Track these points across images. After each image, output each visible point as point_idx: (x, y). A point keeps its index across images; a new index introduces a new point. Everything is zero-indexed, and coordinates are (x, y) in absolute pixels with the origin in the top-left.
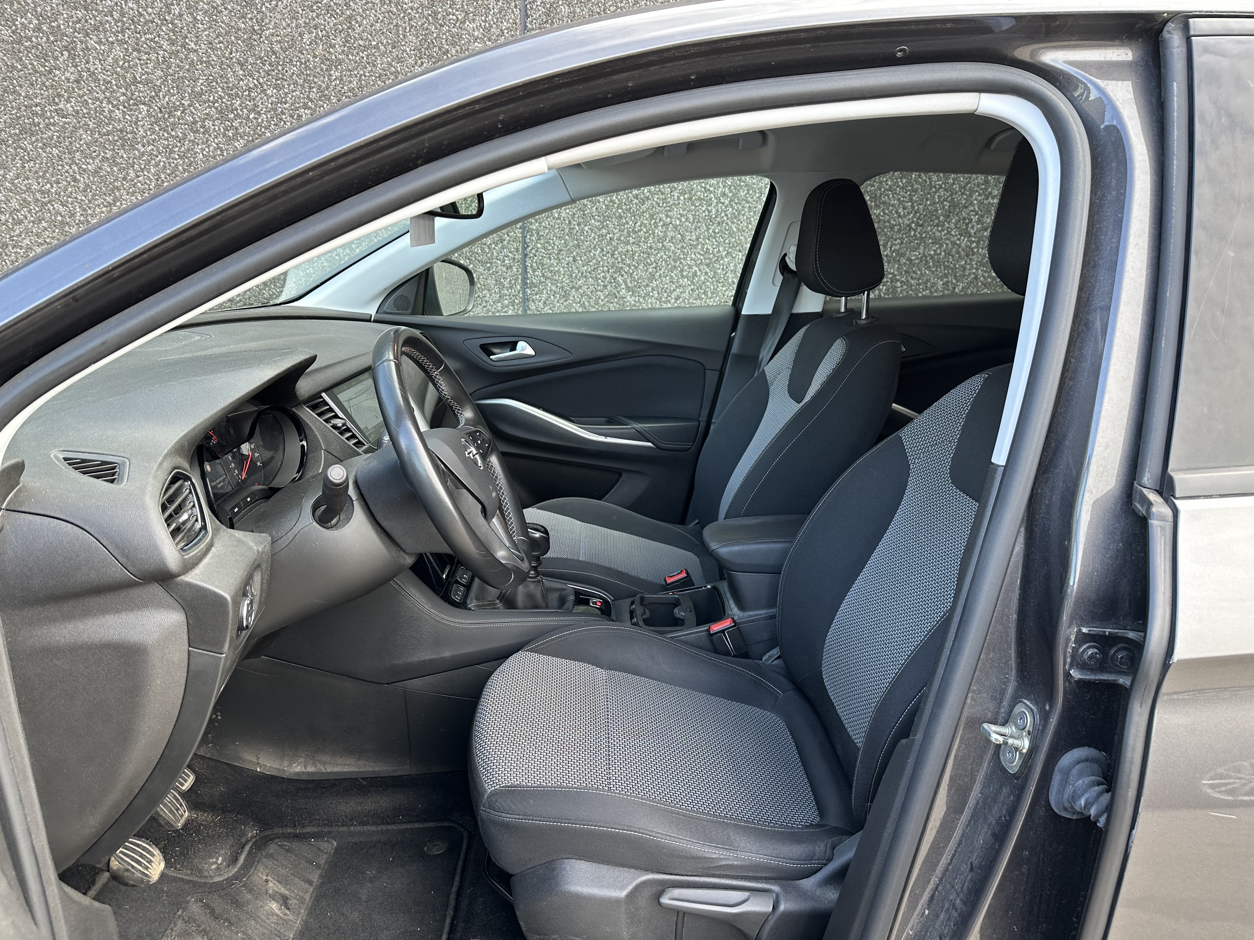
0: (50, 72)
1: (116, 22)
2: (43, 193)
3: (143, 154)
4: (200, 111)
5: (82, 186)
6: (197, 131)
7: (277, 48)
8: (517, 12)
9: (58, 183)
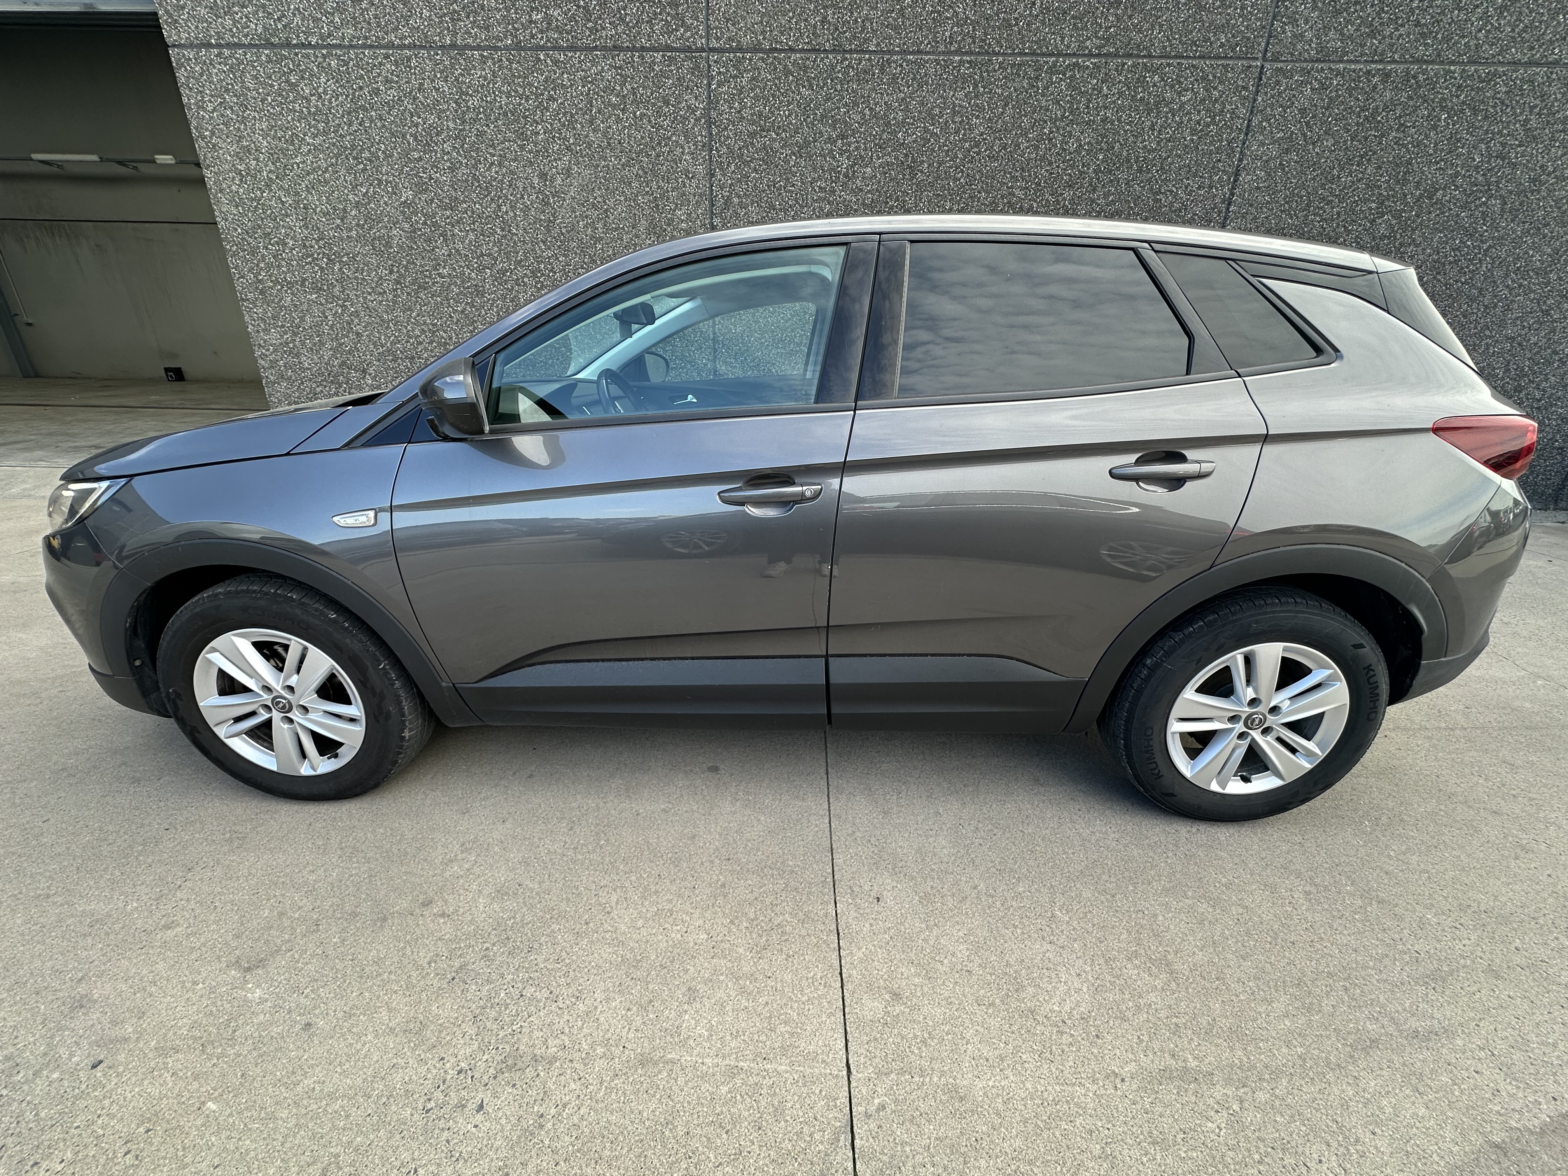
0: (433, 250)
1: (470, 217)
2: (433, 325)
3: (489, 300)
4: (520, 272)
5: (455, 320)
6: (520, 285)
7: (564, 231)
8: (707, 203)
9: (441, 318)
